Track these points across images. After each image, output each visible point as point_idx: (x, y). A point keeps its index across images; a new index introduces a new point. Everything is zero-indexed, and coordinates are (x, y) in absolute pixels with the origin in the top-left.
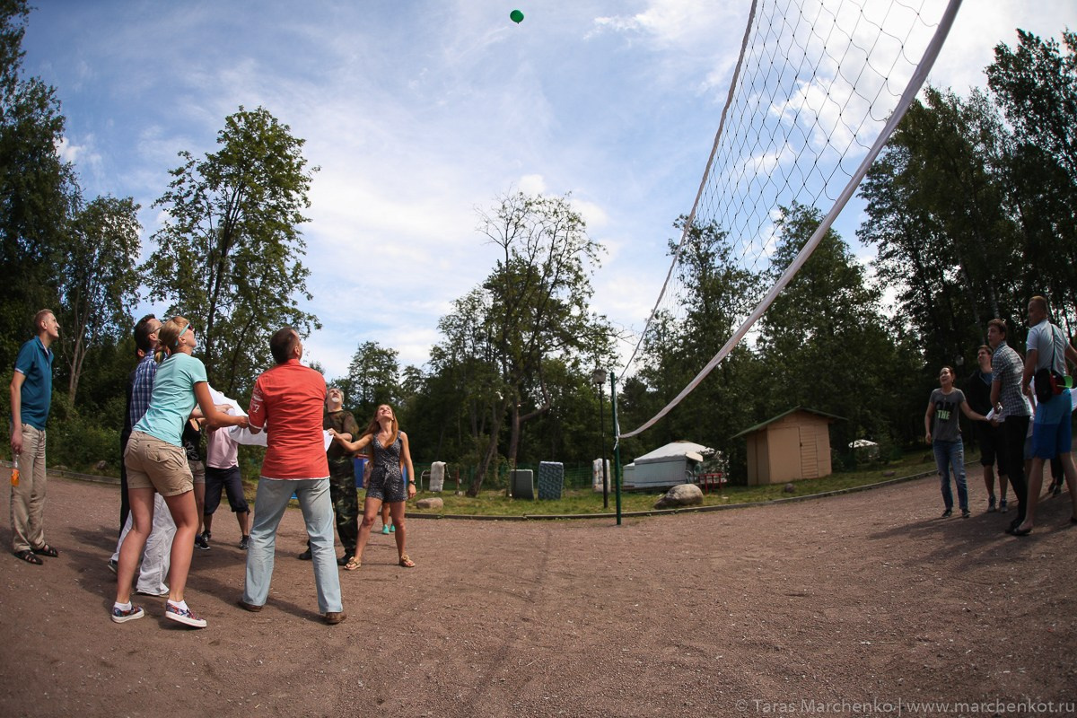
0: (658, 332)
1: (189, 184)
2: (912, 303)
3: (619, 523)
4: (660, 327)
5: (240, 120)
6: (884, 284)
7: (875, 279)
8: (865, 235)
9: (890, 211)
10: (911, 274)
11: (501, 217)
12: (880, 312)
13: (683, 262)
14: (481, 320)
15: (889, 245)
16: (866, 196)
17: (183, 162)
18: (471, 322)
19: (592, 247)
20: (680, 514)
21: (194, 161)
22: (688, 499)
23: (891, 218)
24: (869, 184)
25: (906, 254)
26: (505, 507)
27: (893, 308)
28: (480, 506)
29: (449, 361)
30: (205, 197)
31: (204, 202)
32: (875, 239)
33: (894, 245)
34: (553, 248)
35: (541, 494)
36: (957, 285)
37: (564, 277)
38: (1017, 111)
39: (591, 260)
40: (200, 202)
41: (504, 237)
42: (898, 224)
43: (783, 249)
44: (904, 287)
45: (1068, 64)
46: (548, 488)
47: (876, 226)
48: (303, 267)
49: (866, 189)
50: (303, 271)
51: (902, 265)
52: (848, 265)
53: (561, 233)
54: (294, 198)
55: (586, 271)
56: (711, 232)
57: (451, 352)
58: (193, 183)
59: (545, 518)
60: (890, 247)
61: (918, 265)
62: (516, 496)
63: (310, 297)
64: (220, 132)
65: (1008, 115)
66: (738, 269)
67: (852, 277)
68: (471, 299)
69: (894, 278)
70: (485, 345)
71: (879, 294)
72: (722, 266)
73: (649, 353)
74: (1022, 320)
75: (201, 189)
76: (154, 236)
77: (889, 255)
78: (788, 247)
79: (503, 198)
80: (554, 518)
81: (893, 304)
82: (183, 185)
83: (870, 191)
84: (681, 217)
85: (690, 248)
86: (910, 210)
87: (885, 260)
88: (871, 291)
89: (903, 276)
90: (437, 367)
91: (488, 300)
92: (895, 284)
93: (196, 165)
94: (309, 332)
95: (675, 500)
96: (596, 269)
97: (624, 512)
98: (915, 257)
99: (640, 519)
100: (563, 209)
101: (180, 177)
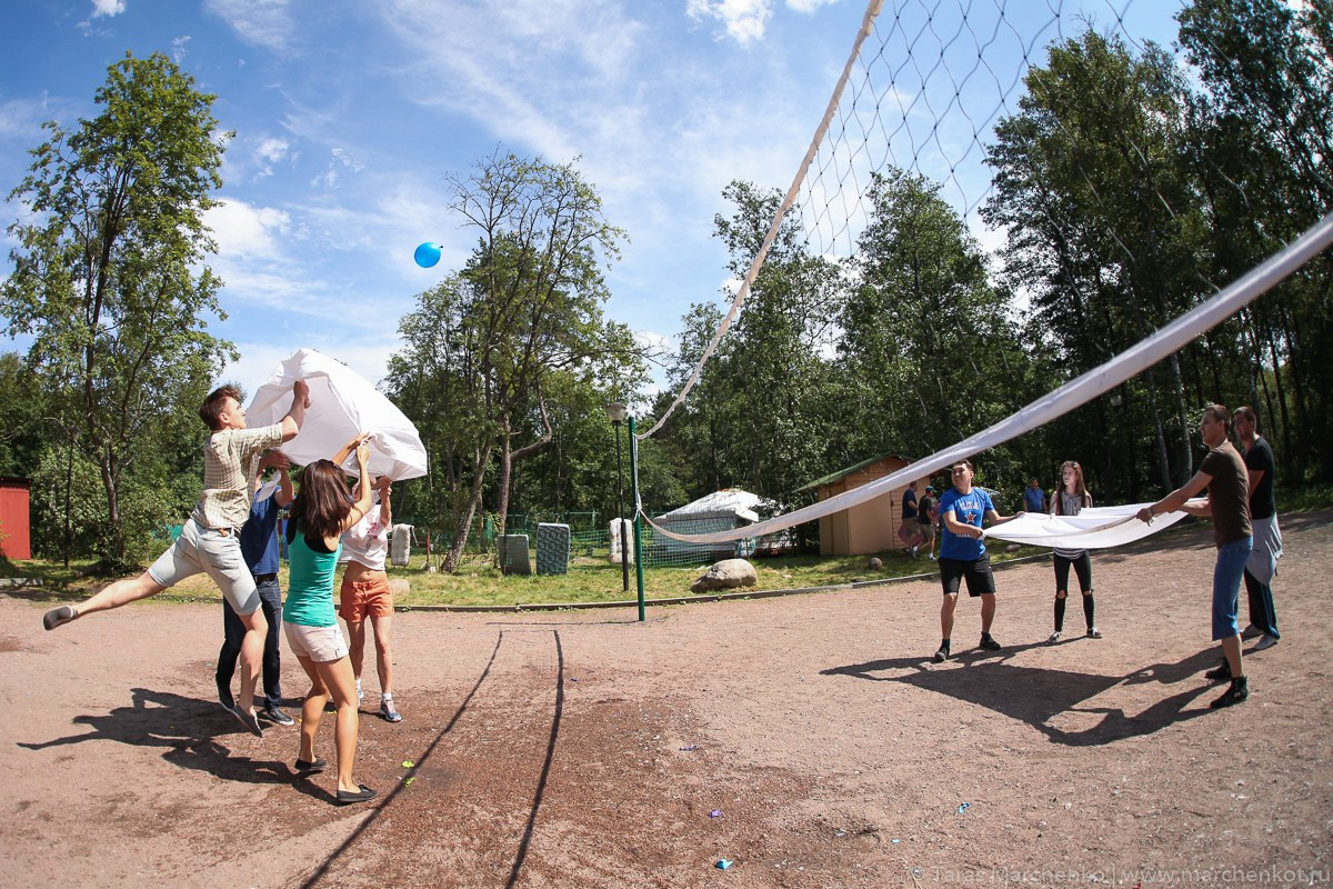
0: (700, 334)
1: (58, 165)
2: (1054, 309)
3: (641, 618)
4: (704, 327)
5: (126, 70)
6: (1016, 282)
7: (1003, 275)
8: (990, 215)
9: (1028, 185)
10: (1054, 272)
11: (483, 188)
12: (1009, 318)
13: (734, 246)
14: (457, 320)
15: (1025, 230)
16: (995, 162)
17: (47, 135)
18: (443, 323)
19: (609, 233)
20: (726, 602)
21: (63, 134)
22: (737, 580)
23: (1030, 193)
24: (1000, 146)
25: (1048, 243)
26: (492, 588)
27: (1028, 315)
28: (458, 588)
29: (414, 375)
30: (78, 184)
31: (77, 190)
32: (1004, 221)
33: (1033, 232)
34: (554, 233)
35: (540, 567)
36: (1121, 288)
37: (569, 273)
38: (1218, 73)
39: (607, 250)
40: (72, 190)
41: (488, 217)
42: (1039, 203)
43: (874, 229)
44: (1043, 288)
45: (1300, 19)
46: (549, 558)
47: (1007, 203)
48: (215, 276)
49: (997, 153)
50: (215, 282)
51: (1041, 257)
52: (966, 253)
53: (566, 212)
54: (199, 176)
55: (600, 266)
56: (775, 205)
57: (416, 363)
58: (62, 164)
59: (544, 607)
60: (1026, 232)
61: (1063, 260)
62: (507, 572)
63: (223, 316)
64: (99, 90)
65: (1206, 77)
66: (810, 257)
67: (971, 268)
68: (443, 291)
69: (1030, 274)
70: (463, 354)
71: (1008, 294)
72: (787, 252)
73: (688, 362)
74: (1209, 342)
75: (74, 169)
76: (12, 228)
77: (1022, 245)
78: (883, 226)
79: (487, 163)
80: (557, 608)
81: (1027, 310)
82: (47, 167)
83: (1001, 157)
84: (733, 183)
85: (745, 226)
86: (1057, 184)
87: (1018, 251)
88: (997, 291)
89: (1043, 273)
90: (398, 385)
91: (467, 294)
92: (1031, 282)
93: (66, 138)
94: (223, 364)
95: (719, 580)
96: (613, 261)
97: (648, 596)
98: (1061, 246)
99: (670, 610)
100: (569, 179)
101: (45, 156)
